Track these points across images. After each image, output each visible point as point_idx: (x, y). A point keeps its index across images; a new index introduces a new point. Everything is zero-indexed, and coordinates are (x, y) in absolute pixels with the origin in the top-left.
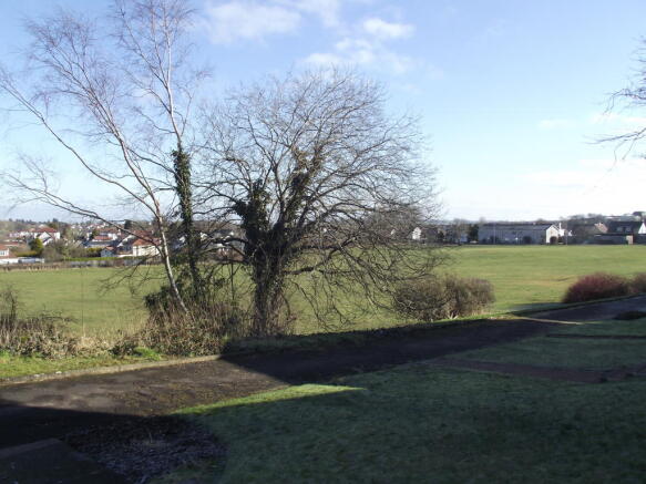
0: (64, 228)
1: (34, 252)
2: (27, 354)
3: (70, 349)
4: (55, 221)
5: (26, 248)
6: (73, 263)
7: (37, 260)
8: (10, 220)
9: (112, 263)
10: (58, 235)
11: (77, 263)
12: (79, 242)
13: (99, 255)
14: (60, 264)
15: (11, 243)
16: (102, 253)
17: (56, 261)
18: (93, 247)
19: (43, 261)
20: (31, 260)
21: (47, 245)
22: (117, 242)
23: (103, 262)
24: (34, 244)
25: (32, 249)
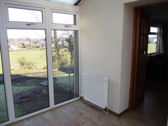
0: (30, 40)
1: (23, 47)
2: (29, 69)
3: (36, 68)
4: (27, 38)
5: (21, 46)
6: (33, 49)
7: (24, 48)
8: (17, 38)
9: (42, 49)
10: (28, 42)
11: (34, 49)
12: (34, 44)
13: (39, 47)
14: (30, 49)
15: (18, 44)
16: (40, 46)
17: (29, 49)
18: (38, 45)
19: (26, 49)
20: (23, 48)
21: (26, 45)
22: (43, 44)
23: (40, 49)
24: (23, 44)
25: (23, 46)
